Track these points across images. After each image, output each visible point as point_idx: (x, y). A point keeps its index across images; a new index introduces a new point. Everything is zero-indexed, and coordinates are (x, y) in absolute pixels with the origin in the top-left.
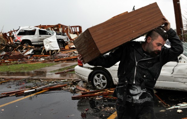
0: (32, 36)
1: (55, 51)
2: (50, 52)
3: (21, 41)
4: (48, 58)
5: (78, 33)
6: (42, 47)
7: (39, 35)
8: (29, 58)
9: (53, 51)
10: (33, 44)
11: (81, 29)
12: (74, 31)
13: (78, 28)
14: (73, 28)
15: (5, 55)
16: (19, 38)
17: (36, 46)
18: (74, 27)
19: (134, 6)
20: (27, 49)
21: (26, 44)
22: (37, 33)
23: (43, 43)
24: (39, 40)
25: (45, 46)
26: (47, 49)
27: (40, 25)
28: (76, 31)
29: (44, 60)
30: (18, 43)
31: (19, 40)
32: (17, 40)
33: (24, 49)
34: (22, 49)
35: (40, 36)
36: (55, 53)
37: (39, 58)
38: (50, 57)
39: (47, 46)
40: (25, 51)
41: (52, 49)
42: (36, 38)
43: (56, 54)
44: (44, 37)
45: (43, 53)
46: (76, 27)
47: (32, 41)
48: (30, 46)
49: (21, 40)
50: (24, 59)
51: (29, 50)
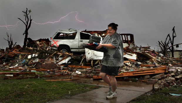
0: (71, 40)
1: (98, 61)
2: (92, 62)
3: (57, 47)
4: (86, 72)
5: (129, 41)
6: (82, 55)
7: (80, 40)
8: (62, 69)
9: (96, 60)
10: (72, 50)
11: (133, 38)
12: (124, 39)
13: (129, 37)
14: (123, 36)
15: (37, 63)
16: (55, 43)
17: (75, 53)
18: (125, 35)
19: (174, 27)
20: (64, 57)
21: (64, 50)
22: (78, 36)
23: (85, 51)
24: (80, 46)
25: (87, 54)
26: (89, 58)
27: (86, 30)
28: (127, 40)
29: (80, 73)
30: (54, 48)
31: (55, 45)
32: (53, 45)
33: (60, 57)
34: (58, 57)
35: (82, 41)
36: (98, 64)
37: (75, 70)
38: (90, 70)
39: (89, 54)
40: (60, 59)
41: (95, 58)
42: (76, 43)
43: (99, 66)
44: (86, 42)
45: (82, 63)
46: (127, 35)
47: (71, 47)
48: (67, 53)
49: (58, 45)
50: (56, 69)
51: (66, 58)
